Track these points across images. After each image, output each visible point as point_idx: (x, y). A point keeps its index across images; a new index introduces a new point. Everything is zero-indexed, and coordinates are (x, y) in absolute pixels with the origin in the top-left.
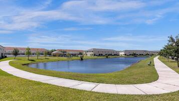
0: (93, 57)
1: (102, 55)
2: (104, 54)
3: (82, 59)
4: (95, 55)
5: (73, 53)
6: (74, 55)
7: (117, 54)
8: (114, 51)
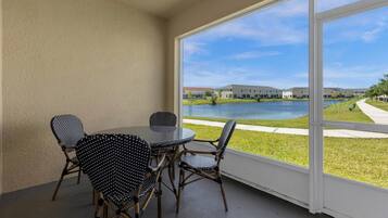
0: (232, 100)
1: (248, 96)
2: (252, 95)
3: (214, 103)
4: (235, 96)
5: (196, 92)
6: (198, 96)
7: (276, 96)
8: (271, 90)
